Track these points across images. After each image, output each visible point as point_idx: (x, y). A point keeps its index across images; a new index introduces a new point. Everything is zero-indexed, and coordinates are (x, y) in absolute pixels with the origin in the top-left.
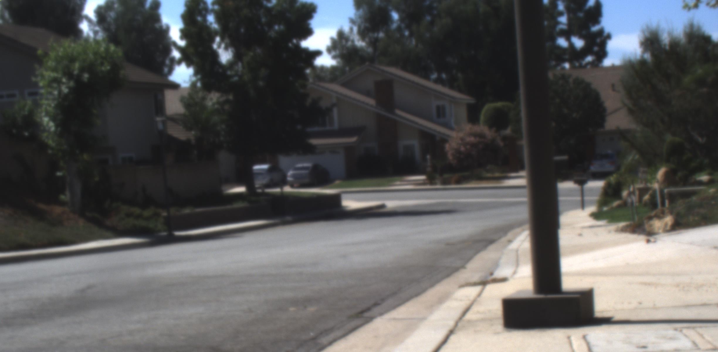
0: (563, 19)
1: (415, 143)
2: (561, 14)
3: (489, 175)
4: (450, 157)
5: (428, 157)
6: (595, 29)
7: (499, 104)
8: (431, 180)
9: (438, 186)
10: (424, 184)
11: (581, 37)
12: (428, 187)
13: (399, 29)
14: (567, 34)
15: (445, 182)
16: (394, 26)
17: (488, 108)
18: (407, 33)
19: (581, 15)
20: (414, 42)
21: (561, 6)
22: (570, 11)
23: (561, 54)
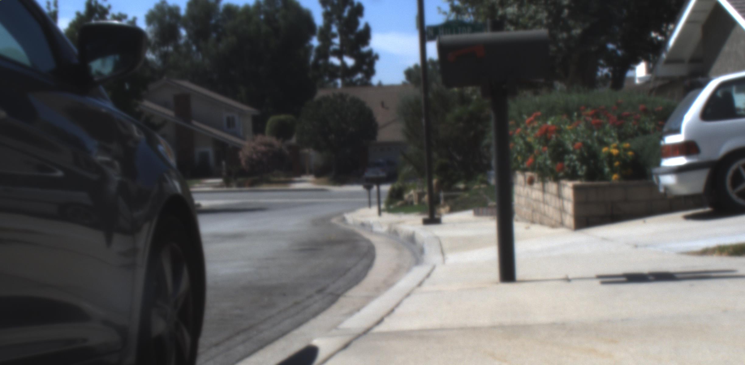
0: (337, 41)
1: (210, 150)
2: (334, 36)
3: (276, 179)
4: (243, 163)
5: (224, 163)
6: (365, 49)
7: (283, 117)
8: (227, 183)
9: (234, 189)
10: (221, 186)
11: (351, 55)
12: (225, 189)
13: (187, 44)
14: (339, 54)
15: (240, 185)
16: (182, 42)
17: (272, 120)
18: (194, 48)
19: (352, 37)
20: (200, 56)
21: (334, 29)
22: (343, 33)
23: (334, 72)
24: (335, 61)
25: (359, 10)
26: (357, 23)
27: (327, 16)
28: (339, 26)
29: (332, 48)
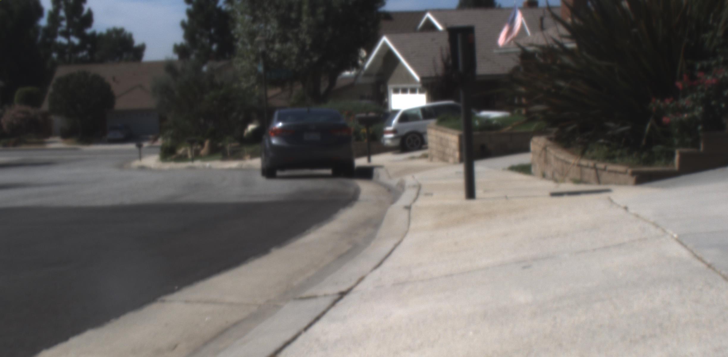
0: (64, 23)
2: (62, 19)
4: (5, 127)
6: (89, 31)
7: (29, 89)
9: (2, 148)
11: (76, 35)
14: (66, 34)
15: (5, 145)
17: (19, 92)
19: (76, 20)
21: (62, 13)
22: (69, 17)
23: (61, 49)
24: (61, 40)
26: (81, 9)
27: (56, 2)
28: (66, 11)
29: (60, 29)
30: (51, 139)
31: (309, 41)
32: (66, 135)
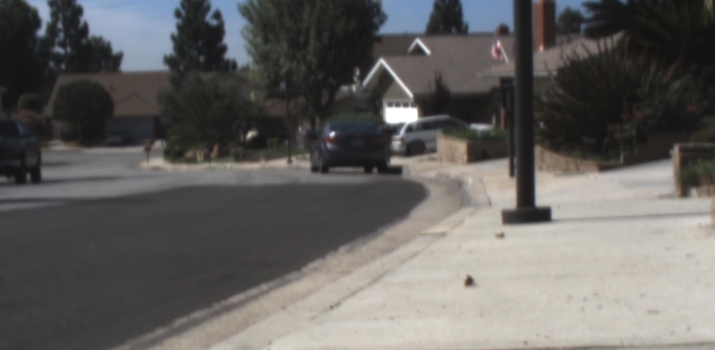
0: (62, 35)
2: (60, 30)
7: (31, 95)
14: (63, 45)
17: (23, 98)
19: (73, 31)
21: (60, 25)
22: (66, 30)
23: (58, 59)
24: (58, 50)
25: (79, 11)
26: (77, 21)
27: (54, 15)
28: (64, 24)
29: (57, 40)
30: (53, 142)
31: (315, 61)
32: (67, 138)
